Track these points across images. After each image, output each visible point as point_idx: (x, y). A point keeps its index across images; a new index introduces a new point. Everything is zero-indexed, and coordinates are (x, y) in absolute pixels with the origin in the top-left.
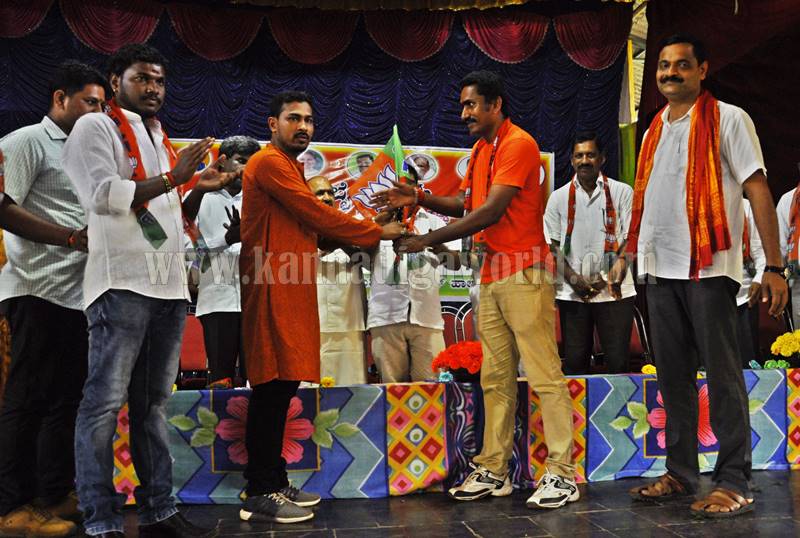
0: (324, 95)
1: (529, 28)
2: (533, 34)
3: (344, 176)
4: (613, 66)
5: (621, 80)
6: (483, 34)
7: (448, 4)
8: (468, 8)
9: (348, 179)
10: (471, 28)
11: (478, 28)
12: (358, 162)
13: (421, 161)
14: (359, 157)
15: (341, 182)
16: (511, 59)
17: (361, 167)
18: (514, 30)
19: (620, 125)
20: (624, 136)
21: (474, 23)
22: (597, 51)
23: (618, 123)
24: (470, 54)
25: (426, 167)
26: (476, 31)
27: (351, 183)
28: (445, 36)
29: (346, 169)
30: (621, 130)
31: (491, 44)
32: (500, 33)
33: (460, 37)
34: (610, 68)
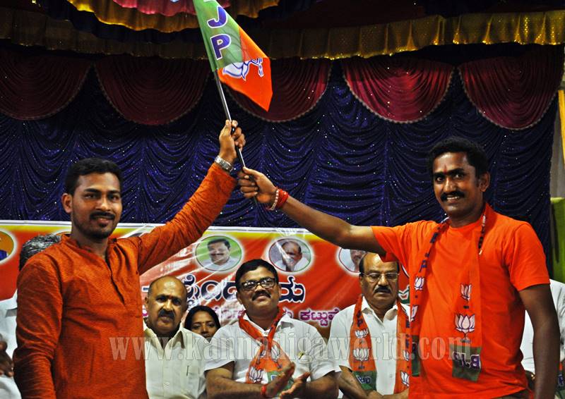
0: (166, 164)
1: (427, 78)
2: (433, 87)
3: (191, 267)
4: (539, 123)
5: (551, 142)
6: (369, 87)
7: (324, 52)
8: (349, 56)
9: (197, 271)
10: (353, 80)
11: (362, 80)
12: (210, 249)
13: (291, 247)
14: (209, 243)
15: (186, 275)
16: (405, 118)
17: (213, 255)
18: (409, 80)
19: (552, 199)
20: (557, 213)
21: (356, 75)
22: (518, 106)
23: (549, 197)
24: (352, 113)
25: (297, 255)
26: (360, 84)
27: (201, 275)
28: (320, 91)
29: (194, 258)
30: (552, 206)
31: (379, 101)
32: (390, 86)
33: (340, 91)
34: (535, 126)
